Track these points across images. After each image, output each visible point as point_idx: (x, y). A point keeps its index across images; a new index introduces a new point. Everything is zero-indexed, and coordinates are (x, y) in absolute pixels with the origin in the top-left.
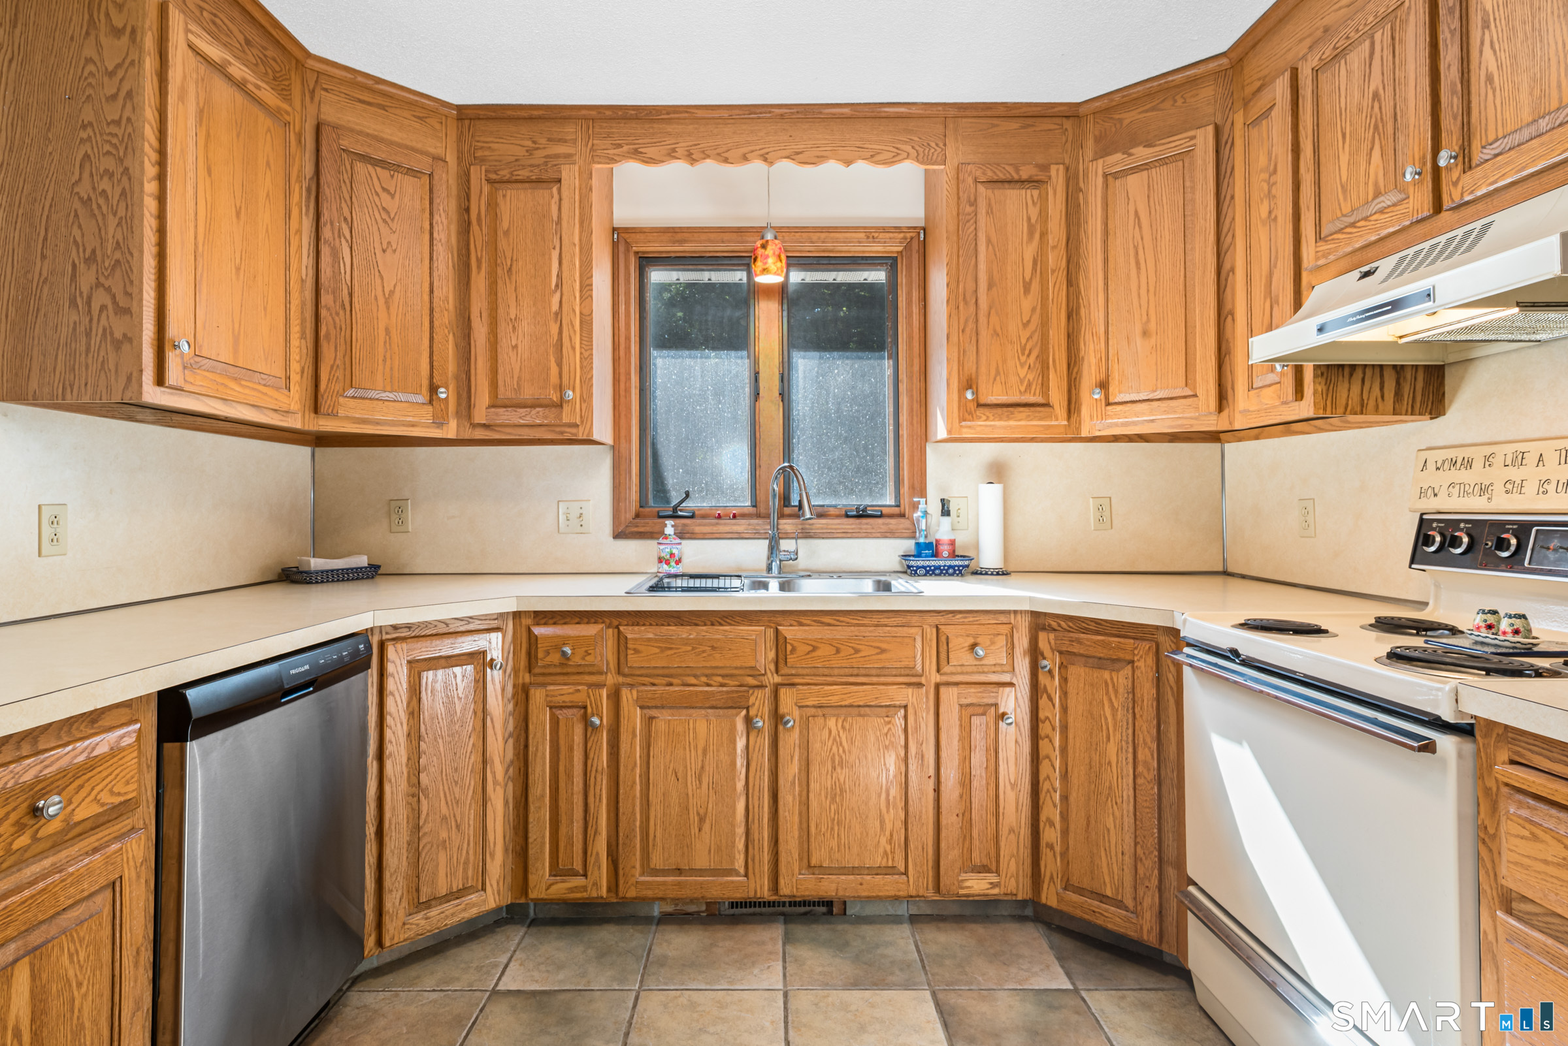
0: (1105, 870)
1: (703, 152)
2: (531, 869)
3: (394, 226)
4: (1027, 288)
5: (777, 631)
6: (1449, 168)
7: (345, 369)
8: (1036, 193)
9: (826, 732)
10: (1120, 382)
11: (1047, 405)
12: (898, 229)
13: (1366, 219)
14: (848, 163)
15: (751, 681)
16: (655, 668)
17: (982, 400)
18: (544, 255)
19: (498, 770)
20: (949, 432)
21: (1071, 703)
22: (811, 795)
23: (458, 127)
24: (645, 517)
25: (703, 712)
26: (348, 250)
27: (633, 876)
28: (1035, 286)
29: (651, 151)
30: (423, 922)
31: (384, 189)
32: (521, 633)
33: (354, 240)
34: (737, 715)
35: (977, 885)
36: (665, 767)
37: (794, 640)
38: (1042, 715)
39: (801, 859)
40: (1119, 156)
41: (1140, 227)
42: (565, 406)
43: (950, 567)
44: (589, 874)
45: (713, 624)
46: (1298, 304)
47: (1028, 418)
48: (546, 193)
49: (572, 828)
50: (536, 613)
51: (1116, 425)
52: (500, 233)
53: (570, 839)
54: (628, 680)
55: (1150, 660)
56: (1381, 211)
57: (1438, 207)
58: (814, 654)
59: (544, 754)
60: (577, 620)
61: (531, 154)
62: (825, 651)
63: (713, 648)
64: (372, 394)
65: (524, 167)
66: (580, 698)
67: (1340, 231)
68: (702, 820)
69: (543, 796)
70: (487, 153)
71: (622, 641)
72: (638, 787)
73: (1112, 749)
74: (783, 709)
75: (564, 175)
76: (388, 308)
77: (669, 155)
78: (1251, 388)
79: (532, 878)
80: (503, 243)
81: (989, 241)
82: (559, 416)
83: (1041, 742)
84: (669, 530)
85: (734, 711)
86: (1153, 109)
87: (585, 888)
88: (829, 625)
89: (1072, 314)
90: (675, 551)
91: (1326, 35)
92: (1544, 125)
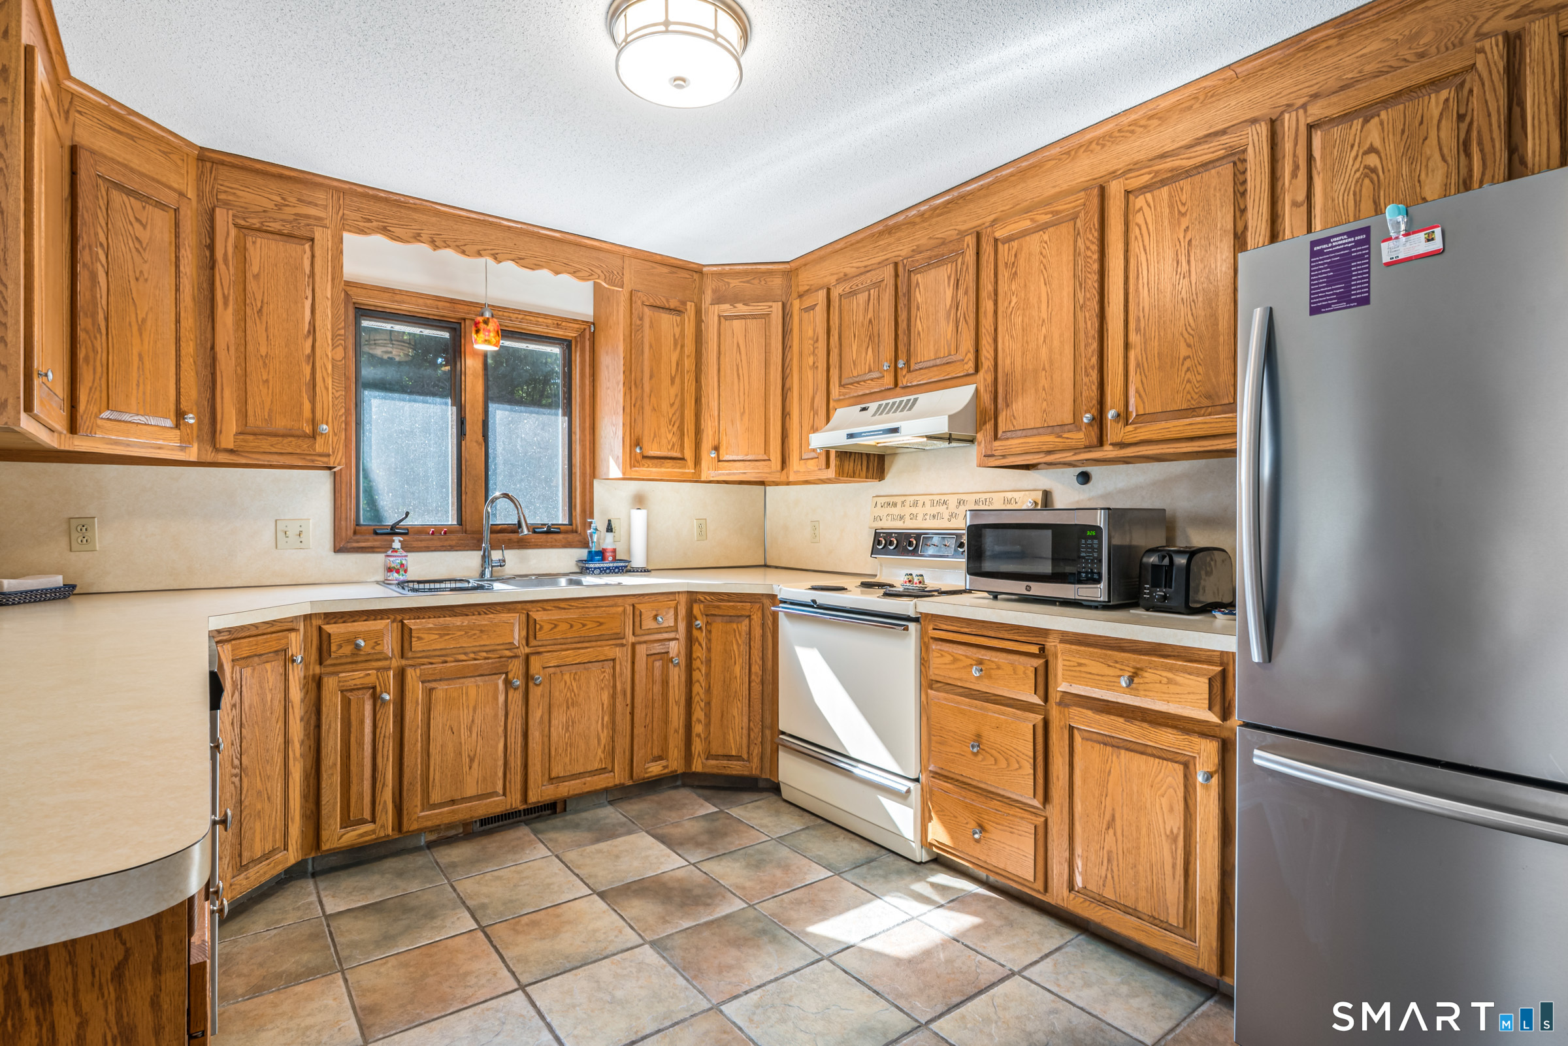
0: (732, 741)
1: (445, 242)
2: (324, 825)
3: (146, 256)
4: (673, 382)
5: (528, 614)
6: (901, 369)
7: (101, 392)
8: (678, 318)
9: (563, 683)
10: (727, 448)
11: (683, 459)
12: (575, 321)
13: (864, 381)
14: (557, 273)
15: (508, 653)
16: (435, 650)
17: (645, 454)
18: (296, 303)
19: (296, 749)
20: (624, 474)
21: (713, 645)
22: (552, 729)
23: (198, 168)
24: (361, 533)
25: (473, 679)
26: (104, 275)
27: (415, 813)
28: (677, 381)
29: (398, 231)
30: (245, 882)
31: (137, 220)
32: (312, 632)
33: (110, 266)
34: (499, 678)
35: (655, 769)
36: (443, 724)
37: (542, 621)
38: (694, 656)
39: (543, 775)
40: (727, 306)
41: (740, 353)
42: (318, 438)
43: (616, 567)
44: (377, 819)
45: (479, 614)
46: (828, 420)
47: (673, 467)
48: (299, 248)
49: (363, 786)
50: (327, 615)
51: (723, 474)
52: (249, 276)
53: (361, 796)
54: (410, 662)
55: (760, 614)
56: (872, 380)
57: (896, 385)
58: (555, 630)
59: (336, 730)
60: (365, 618)
61: (280, 209)
62: (563, 627)
63: (481, 631)
64: (126, 417)
65: (275, 220)
66: (372, 679)
67: (852, 384)
68: (472, 760)
69: (335, 764)
70: (231, 198)
71: (406, 632)
72: (419, 744)
73: (737, 669)
74: (532, 671)
75: (317, 236)
76: (141, 334)
77: (415, 238)
78: (801, 459)
79: (325, 834)
80: (252, 286)
81: (651, 346)
82: (312, 446)
83: (694, 673)
84: (397, 545)
85: (496, 676)
86: (748, 282)
87: (373, 832)
88: (564, 609)
89: (698, 401)
90: (404, 562)
91: (845, 278)
92: (938, 362)
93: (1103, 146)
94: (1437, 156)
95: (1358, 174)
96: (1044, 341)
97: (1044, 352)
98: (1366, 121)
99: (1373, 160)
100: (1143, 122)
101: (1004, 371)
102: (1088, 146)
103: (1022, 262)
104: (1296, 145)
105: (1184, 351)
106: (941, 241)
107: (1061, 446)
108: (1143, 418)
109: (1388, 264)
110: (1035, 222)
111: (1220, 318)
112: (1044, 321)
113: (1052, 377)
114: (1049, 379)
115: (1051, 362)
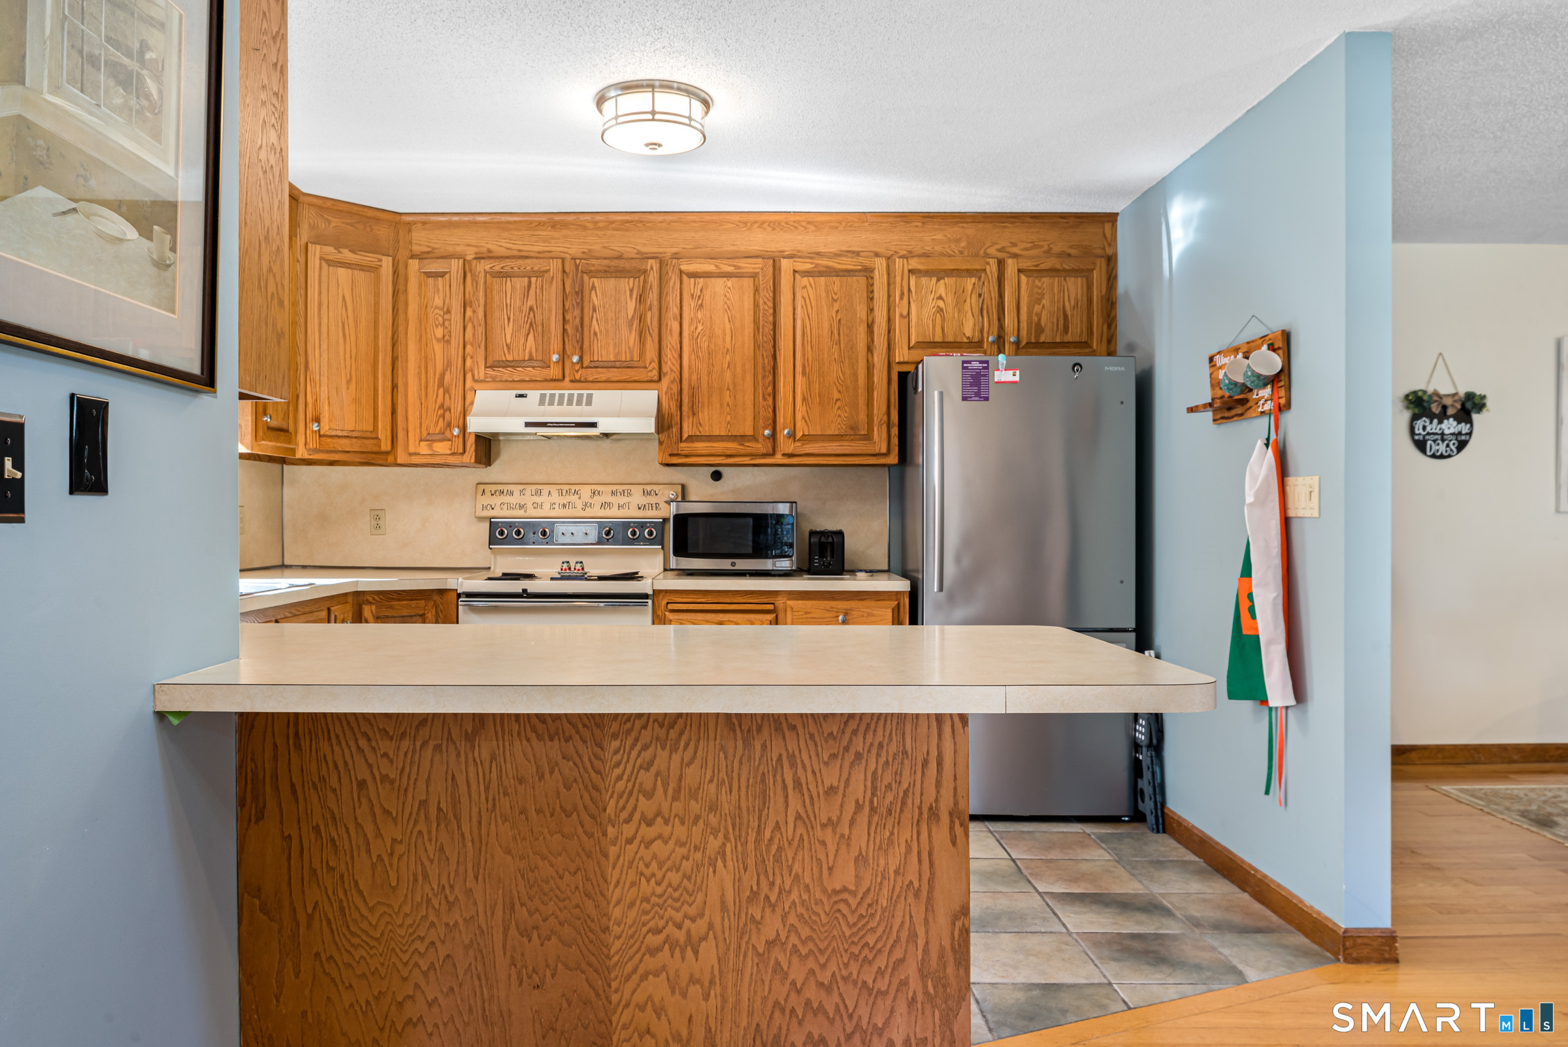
6: (575, 363)
11: (288, 431)
13: (523, 368)
17: (269, 425)
40: (331, 249)
41: (346, 309)
46: (466, 401)
47: (284, 441)
55: (434, 612)
56: (534, 367)
57: (564, 377)
67: (503, 367)
78: (422, 440)
86: (351, 225)
91: (489, 256)
92: (618, 364)
93: (774, 229)
94: (970, 313)
95: (934, 310)
96: (729, 366)
97: (728, 376)
98: (938, 280)
99: (941, 304)
100: (804, 224)
101: (690, 385)
102: (761, 225)
103: (707, 298)
104: (902, 279)
105: (836, 395)
106: (617, 254)
107: (743, 452)
108: (806, 438)
109: (997, 382)
110: (720, 269)
111: (859, 377)
112: (728, 350)
113: (735, 397)
114: (732, 397)
115: (735, 385)
